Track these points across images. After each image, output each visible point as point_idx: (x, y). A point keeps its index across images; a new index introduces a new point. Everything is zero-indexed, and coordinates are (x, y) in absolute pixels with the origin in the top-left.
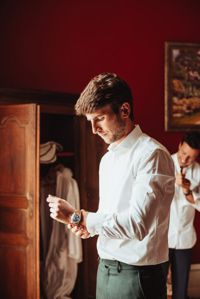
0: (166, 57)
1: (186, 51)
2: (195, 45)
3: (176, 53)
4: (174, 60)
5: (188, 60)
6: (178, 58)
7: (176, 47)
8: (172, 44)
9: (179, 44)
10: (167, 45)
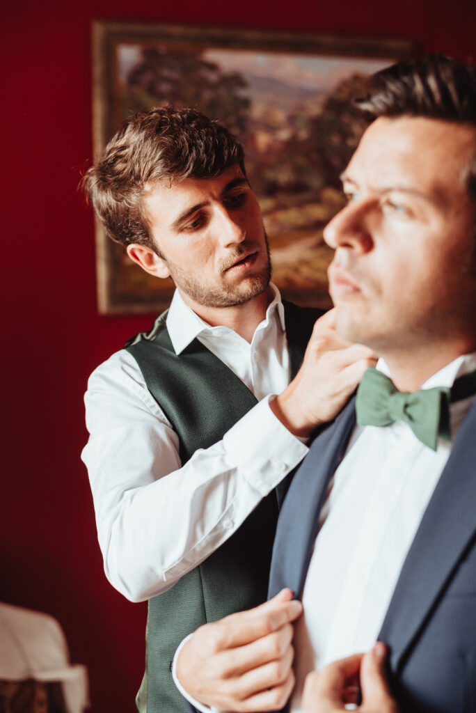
0: (98, 70)
1: (162, 48)
2: (194, 31)
3: (129, 55)
4: (123, 78)
5: (169, 80)
6: (136, 74)
7: (130, 39)
8: (116, 27)
9: (138, 28)
10: (98, 30)
